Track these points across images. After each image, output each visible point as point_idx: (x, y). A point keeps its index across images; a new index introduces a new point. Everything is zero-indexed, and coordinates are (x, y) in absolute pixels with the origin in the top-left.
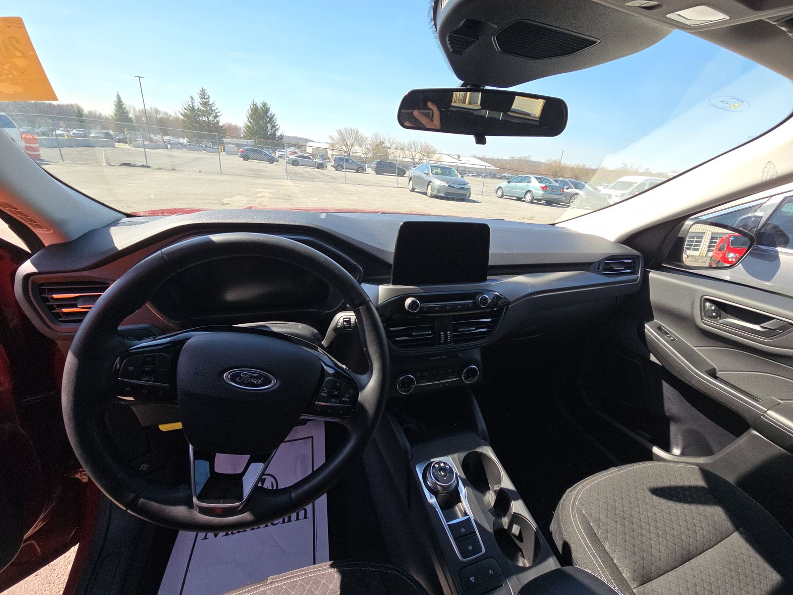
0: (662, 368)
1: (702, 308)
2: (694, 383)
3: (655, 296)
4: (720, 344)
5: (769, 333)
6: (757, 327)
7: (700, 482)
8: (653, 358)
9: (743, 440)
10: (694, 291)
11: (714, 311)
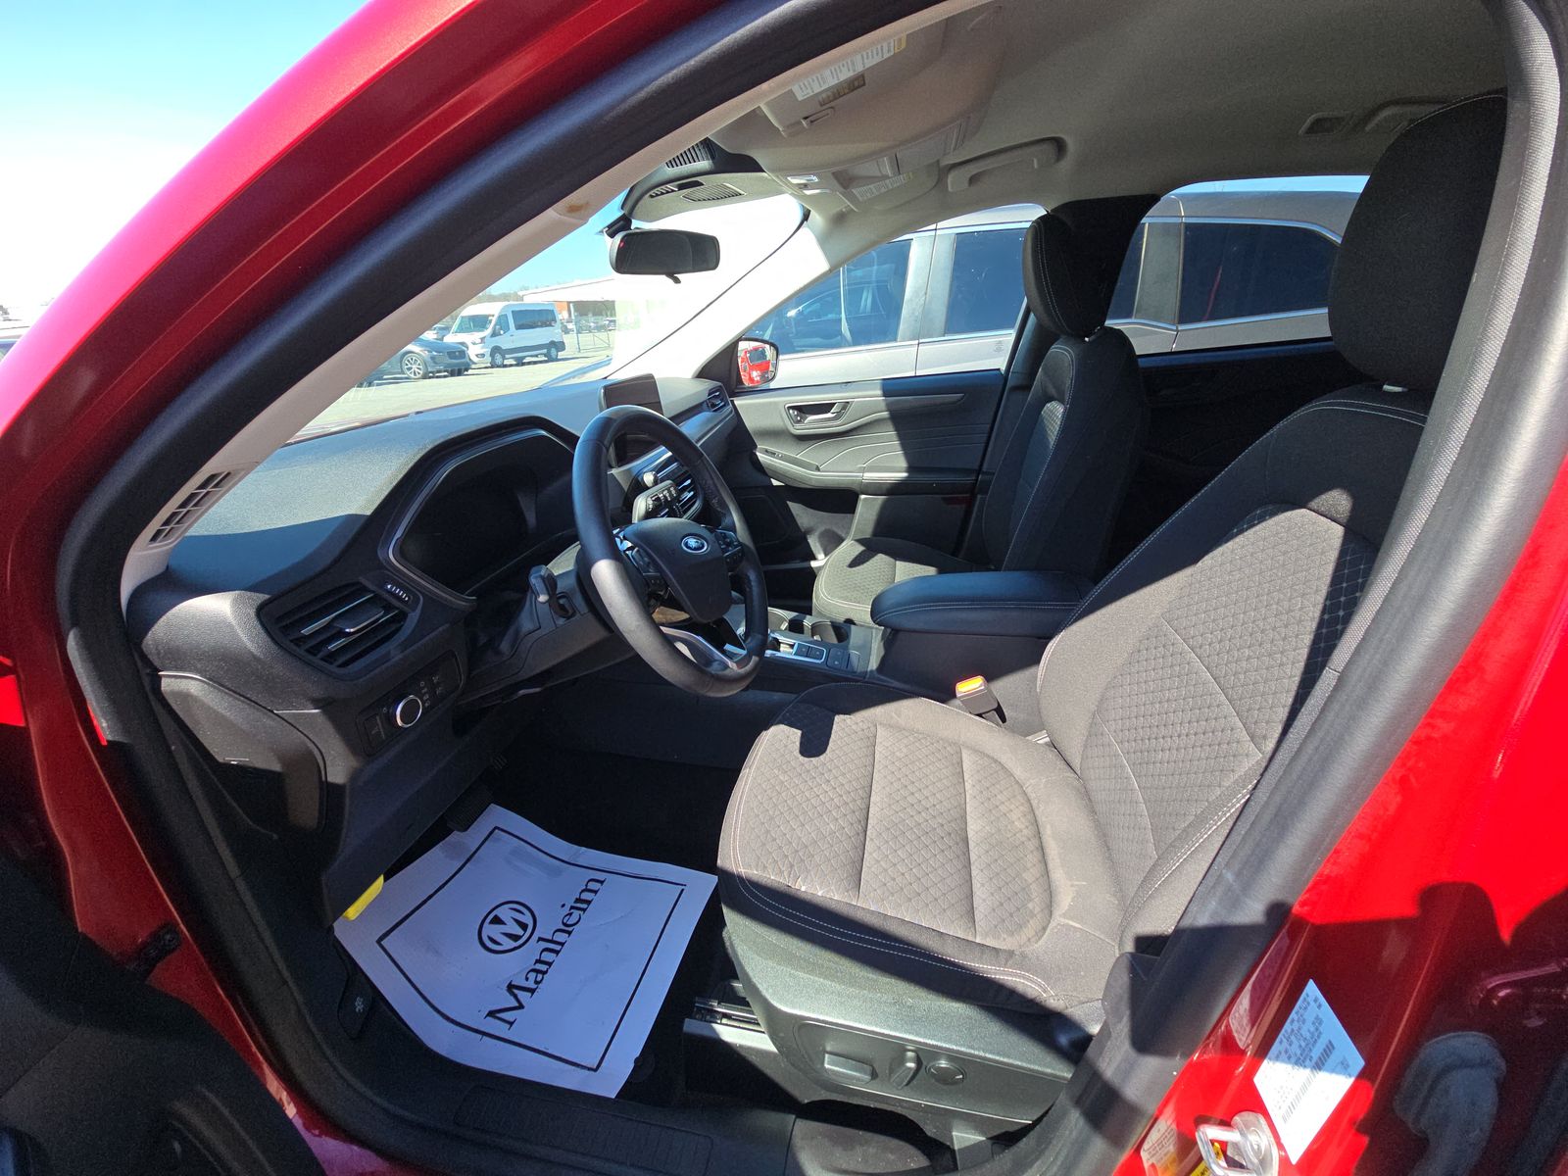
0: (787, 487)
1: (789, 416)
2: (814, 484)
3: (751, 423)
4: (812, 442)
5: (839, 415)
6: (829, 415)
7: (861, 548)
8: (775, 483)
9: (860, 508)
10: (776, 403)
11: (797, 415)
